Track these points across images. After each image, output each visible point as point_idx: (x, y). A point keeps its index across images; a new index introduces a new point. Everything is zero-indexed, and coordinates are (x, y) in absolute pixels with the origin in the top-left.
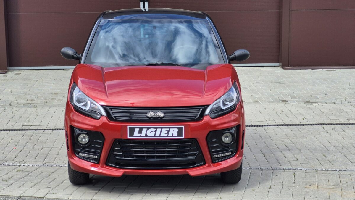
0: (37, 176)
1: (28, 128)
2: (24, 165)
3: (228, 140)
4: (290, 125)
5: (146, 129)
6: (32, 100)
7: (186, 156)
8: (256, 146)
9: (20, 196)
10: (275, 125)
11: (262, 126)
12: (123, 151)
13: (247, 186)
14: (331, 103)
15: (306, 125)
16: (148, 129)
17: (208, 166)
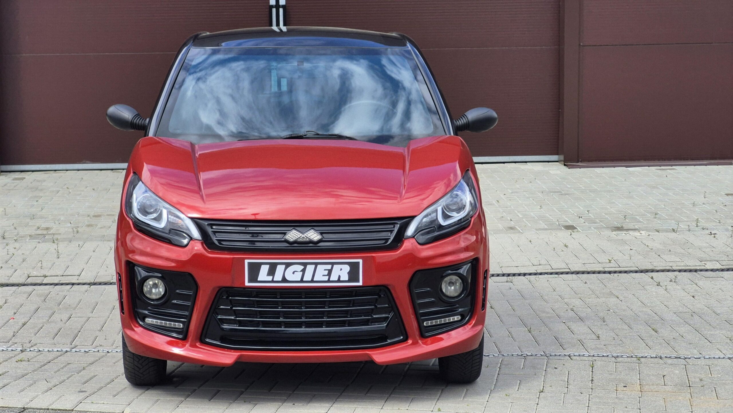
0: (59, 370)
1: (39, 282)
2: (31, 349)
4: (583, 273)
5: (284, 266)
6: (47, 229)
7: (366, 323)
8: (512, 312)
9: (24, 408)
10: (551, 273)
11: (525, 275)
12: (236, 313)
14: (667, 231)
15: (615, 272)
16: (288, 265)
17: (413, 344)
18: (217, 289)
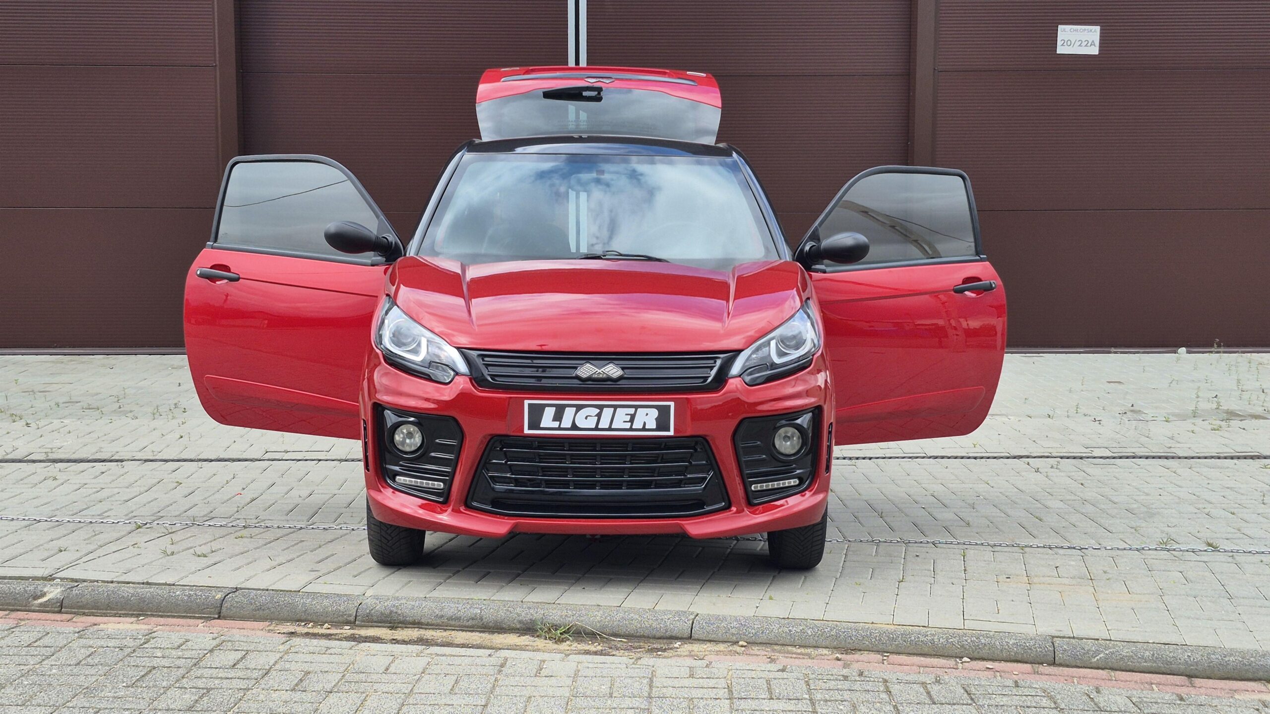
0: (288, 548)
1: (278, 457)
2: (257, 525)
3: (792, 445)
5: (574, 409)
7: (679, 484)
9: (236, 588)
12: (511, 469)
13: (838, 576)
14: (1041, 417)
15: (982, 458)
16: (579, 408)
17: (738, 512)
18: (489, 437)
